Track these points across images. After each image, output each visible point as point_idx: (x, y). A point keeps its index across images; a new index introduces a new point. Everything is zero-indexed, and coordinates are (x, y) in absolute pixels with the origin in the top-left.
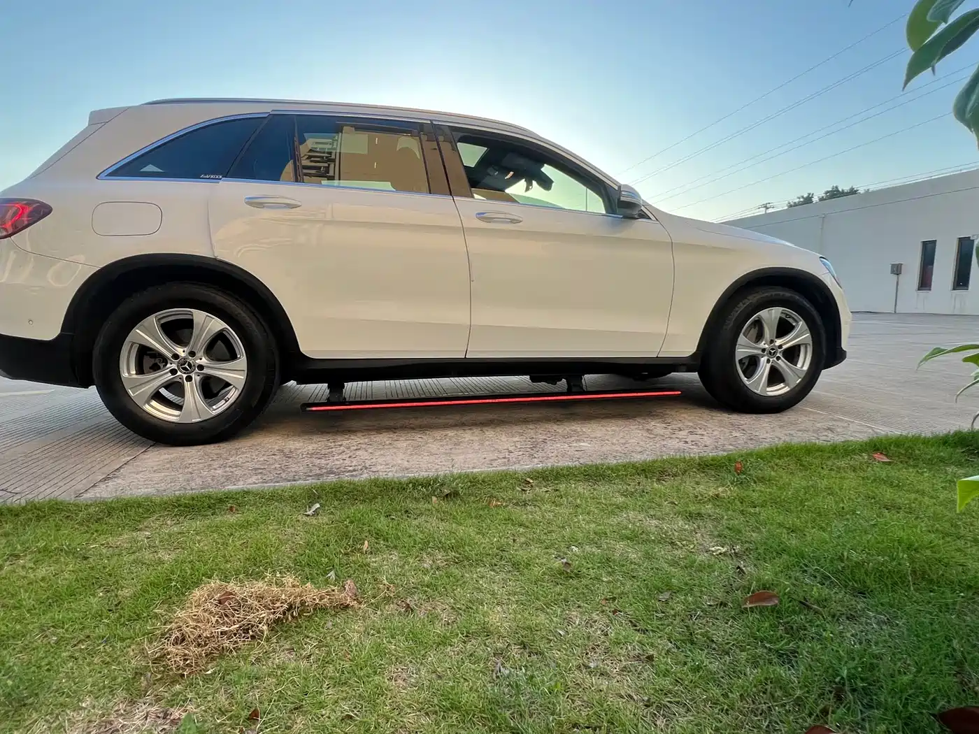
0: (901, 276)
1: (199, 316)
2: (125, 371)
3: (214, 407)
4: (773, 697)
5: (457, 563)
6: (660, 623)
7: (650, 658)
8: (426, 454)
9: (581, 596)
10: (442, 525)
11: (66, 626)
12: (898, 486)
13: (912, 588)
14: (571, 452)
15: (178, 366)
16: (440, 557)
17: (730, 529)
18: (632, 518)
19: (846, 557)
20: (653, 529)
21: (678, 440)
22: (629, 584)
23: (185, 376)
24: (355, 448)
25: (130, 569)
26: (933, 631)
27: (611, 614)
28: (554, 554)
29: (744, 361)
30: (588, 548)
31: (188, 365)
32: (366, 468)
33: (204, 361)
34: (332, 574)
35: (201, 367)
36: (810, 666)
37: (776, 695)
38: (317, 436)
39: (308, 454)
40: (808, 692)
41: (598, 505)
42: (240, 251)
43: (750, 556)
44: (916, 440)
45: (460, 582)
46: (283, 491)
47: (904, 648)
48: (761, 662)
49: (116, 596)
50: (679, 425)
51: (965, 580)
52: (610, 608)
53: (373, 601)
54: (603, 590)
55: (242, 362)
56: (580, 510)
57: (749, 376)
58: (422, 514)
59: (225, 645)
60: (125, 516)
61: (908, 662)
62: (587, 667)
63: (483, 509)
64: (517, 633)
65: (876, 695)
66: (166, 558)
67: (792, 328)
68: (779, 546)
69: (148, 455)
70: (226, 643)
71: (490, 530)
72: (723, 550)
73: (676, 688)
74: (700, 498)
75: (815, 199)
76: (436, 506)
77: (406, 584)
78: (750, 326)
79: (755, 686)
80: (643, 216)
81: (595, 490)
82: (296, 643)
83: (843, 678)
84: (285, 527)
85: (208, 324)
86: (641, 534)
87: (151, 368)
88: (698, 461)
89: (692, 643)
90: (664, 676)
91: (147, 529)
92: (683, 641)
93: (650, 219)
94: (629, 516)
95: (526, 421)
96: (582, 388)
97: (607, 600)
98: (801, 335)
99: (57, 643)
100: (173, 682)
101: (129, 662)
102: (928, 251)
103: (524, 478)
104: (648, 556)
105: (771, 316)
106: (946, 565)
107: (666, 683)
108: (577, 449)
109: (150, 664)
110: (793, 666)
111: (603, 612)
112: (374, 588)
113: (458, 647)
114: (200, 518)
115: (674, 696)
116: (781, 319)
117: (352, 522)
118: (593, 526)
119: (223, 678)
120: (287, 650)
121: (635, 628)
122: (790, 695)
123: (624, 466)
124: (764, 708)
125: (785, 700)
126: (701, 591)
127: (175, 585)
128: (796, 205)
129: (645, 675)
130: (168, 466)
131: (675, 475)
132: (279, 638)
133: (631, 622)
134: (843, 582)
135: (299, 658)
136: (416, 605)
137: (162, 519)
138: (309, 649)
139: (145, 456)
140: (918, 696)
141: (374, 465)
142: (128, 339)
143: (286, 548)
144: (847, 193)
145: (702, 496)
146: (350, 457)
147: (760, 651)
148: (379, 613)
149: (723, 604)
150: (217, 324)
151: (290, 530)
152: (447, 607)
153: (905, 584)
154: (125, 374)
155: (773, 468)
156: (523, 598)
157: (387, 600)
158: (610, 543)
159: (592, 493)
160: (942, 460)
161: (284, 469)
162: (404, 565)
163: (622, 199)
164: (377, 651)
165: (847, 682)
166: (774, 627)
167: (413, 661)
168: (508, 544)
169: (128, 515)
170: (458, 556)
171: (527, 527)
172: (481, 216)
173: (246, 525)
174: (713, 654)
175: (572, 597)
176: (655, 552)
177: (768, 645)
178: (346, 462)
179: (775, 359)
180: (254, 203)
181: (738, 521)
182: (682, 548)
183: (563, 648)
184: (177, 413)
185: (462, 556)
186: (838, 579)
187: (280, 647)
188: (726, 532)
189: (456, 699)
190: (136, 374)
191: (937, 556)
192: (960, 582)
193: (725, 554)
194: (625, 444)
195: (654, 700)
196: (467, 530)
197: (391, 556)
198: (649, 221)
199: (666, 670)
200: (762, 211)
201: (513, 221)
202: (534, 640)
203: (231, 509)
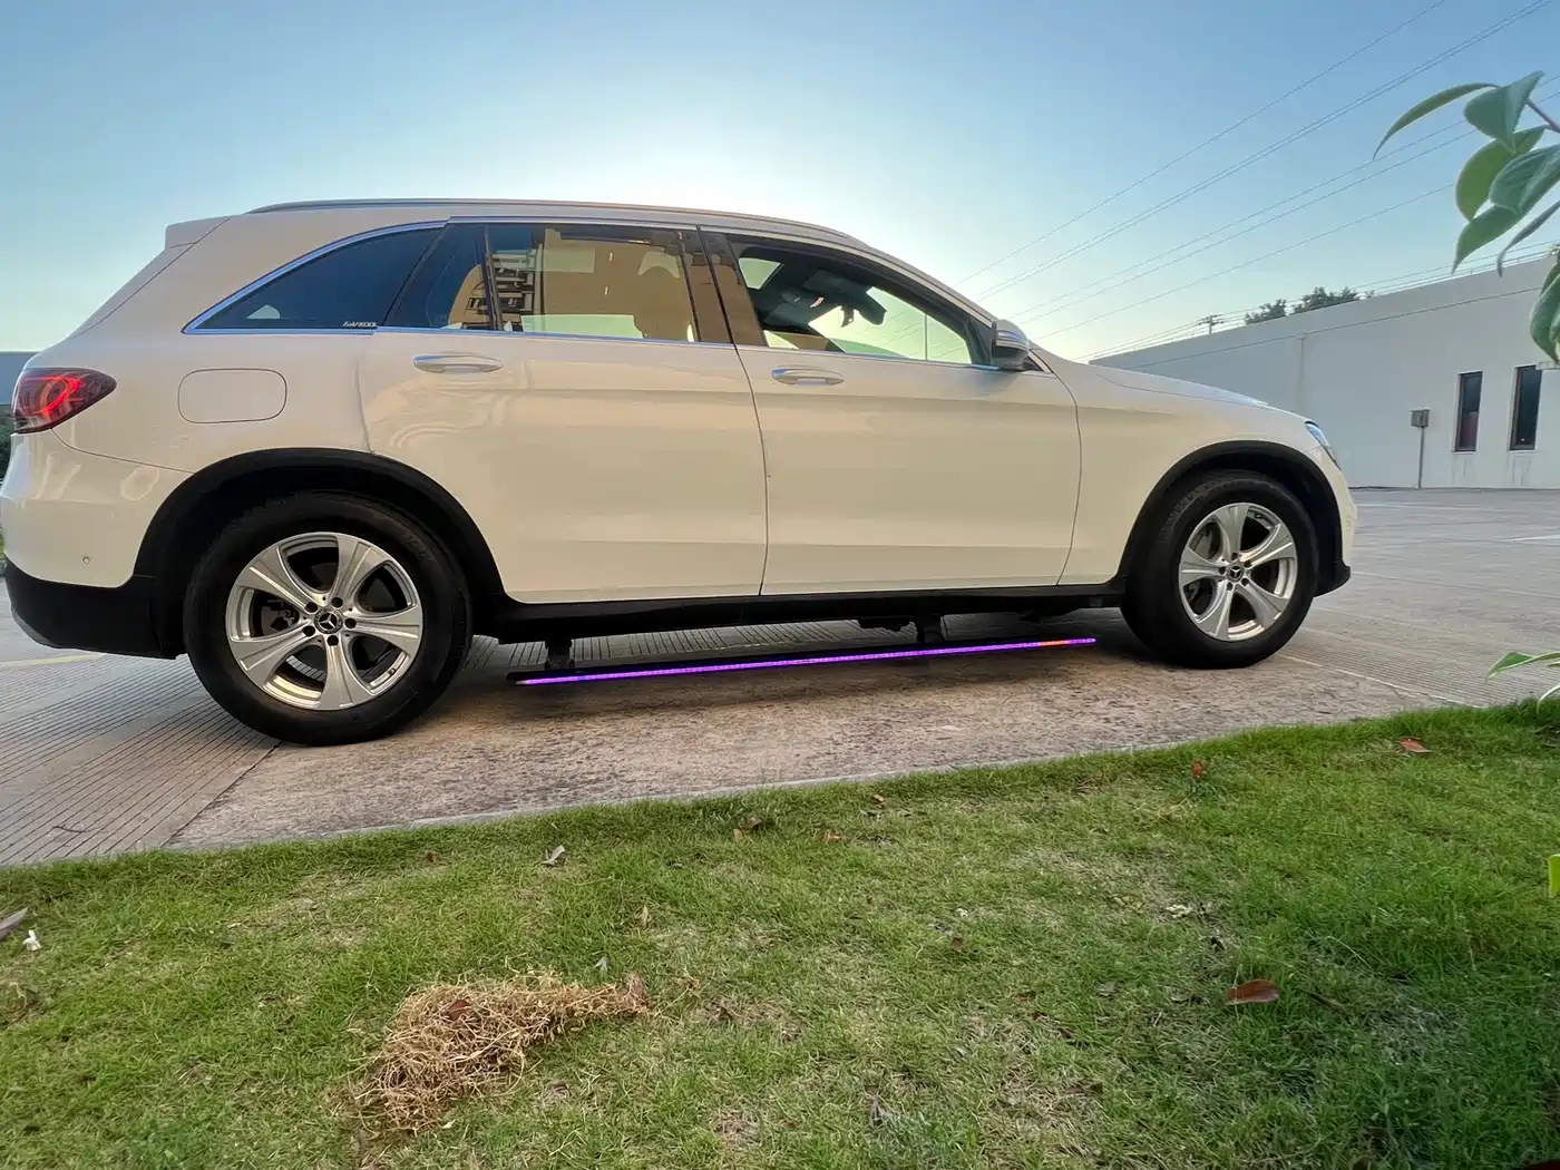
0: (1426, 429)
1: (347, 543)
2: (235, 631)
3: (373, 684)
4: (1283, 1145)
5: (788, 940)
6: (1105, 1031)
7: (1097, 1089)
8: (707, 750)
9: (983, 989)
10: (756, 877)
11: (222, 1059)
12: (1442, 795)
13: (1474, 967)
14: (931, 740)
15: (315, 622)
16: (761, 931)
17: (1193, 875)
18: (1042, 857)
19: (1373, 920)
20: (1078, 877)
21: (1094, 717)
22: (1052, 968)
23: (326, 637)
24: (595, 742)
25: (296, 962)
26: (1509, 1036)
27: (1030, 1019)
28: (932, 922)
29: (1190, 588)
30: (982, 911)
31: (331, 620)
32: (616, 776)
33: (356, 613)
34: (603, 962)
35: (351, 623)
36: (1333, 1096)
37: (1287, 1142)
38: (532, 723)
39: (522, 754)
40: (1333, 1137)
41: (988, 838)
42: (401, 436)
43: (1228, 919)
44: (1466, 715)
45: (797, 970)
46: (504, 826)
47: (1468, 1065)
48: (1260, 1092)
49: (285, 1006)
50: (1095, 692)
51: (1552, 951)
52: (1028, 1009)
53: (670, 1005)
54: (1014, 981)
55: (414, 612)
56: (961, 847)
57: (1200, 612)
58: (721, 859)
59: (465, 1084)
60: (270, 874)
61: (1476, 1087)
62: (1005, 1104)
63: (814, 848)
64: (896, 1053)
65: (1432, 1139)
66: (348, 942)
67: (1266, 533)
68: (1271, 902)
69: (272, 762)
70: (468, 1081)
71: (830, 883)
72: (1187, 910)
73: (1141, 1135)
74: (1142, 820)
75: (1289, 310)
76: (742, 844)
77: (716, 975)
78: (1200, 532)
79: (1256, 1130)
80: (1031, 366)
81: (980, 810)
82: (566, 1075)
83: (1382, 1115)
84: (517, 886)
85: (361, 555)
86: (1061, 886)
87: (273, 626)
88: (1133, 759)
89: (1156, 1062)
90: (1120, 1116)
91: (306, 894)
92: (1142, 1060)
93: (1041, 370)
94: (1036, 855)
95: (854, 691)
96: (941, 635)
97: (1022, 995)
98: (1279, 544)
99: (212, 1084)
100: (397, 1144)
101: (328, 1114)
102: (1470, 390)
103: (871, 794)
104: (1076, 923)
105: (1233, 515)
106: (1523, 927)
107: (1123, 1127)
108: (940, 735)
109: (360, 1116)
110: (1307, 1097)
111: (1018, 1016)
112: (669, 984)
113: (810, 1076)
114: (383, 873)
115: (1139, 1148)
116: (1248, 520)
117: (618, 876)
118: (985, 872)
119: (470, 1134)
120: (556, 1086)
121: (1069, 1040)
122: (1308, 1142)
123: (1022, 771)
124: (1271, 1163)
125: (1300, 1150)
126: (1162, 980)
127: (371, 988)
128: (1258, 319)
129: (1092, 1115)
130: (308, 779)
131: (1099, 783)
132: (539, 1069)
133: (1061, 1030)
134: (1370, 959)
135: (576, 1099)
136: (736, 1010)
137: (327, 877)
138: (588, 1085)
139: (269, 765)
140: (1492, 1140)
141: (627, 771)
142: (237, 582)
143: (525, 921)
144: (1339, 298)
145: (1145, 817)
146: (588, 758)
147: (1258, 1074)
148: (681, 1023)
149: (1196, 1000)
150: (375, 555)
151: (527, 892)
152: (783, 1012)
153: (1463, 961)
154: (234, 638)
155: (1249, 768)
156: (897, 995)
157: (691, 1002)
158: (1016, 903)
159: (977, 817)
160: (1506, 747)
161: (488, 780)
162: (708, 945)
163: (999, 343)
164: (691, 1086)
165: (1389, 1121)
166: (1275, 1036)
167: (746, 1100)
168: (860, 906)
169: (275, 872)
170: (787, 928)
171: (885, 877)
172: (780, 375)
173: (456, 885)
174: (1188, 1080)
175: (970, 992)
176: (1086, 916)
177: (1268, 1065)
178: (583, 766)
179: (1240, 583)
180: (428, 365)
181: (1205, 861)
182: (1123, 908)
183: (966, 1075)
184: (315, 694)
185: (791, 926)
186: (1362, 955)
187: (545, 1083)
188: (1188, 879)
189: (823, 1159)
190: (251, 636)
191: (1509, 913)
192: (1544, 955)
193: (1189, 917)
194: (1011, 725)
195: (1110, 1155)
196: (793, 885)
197: (686, 931)
198: (1039, 373)
199: (1123, 1107)
200: (1204, 330)
201: (830, 381)
202: (922, 1062)
203: (430, 857)
